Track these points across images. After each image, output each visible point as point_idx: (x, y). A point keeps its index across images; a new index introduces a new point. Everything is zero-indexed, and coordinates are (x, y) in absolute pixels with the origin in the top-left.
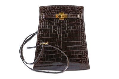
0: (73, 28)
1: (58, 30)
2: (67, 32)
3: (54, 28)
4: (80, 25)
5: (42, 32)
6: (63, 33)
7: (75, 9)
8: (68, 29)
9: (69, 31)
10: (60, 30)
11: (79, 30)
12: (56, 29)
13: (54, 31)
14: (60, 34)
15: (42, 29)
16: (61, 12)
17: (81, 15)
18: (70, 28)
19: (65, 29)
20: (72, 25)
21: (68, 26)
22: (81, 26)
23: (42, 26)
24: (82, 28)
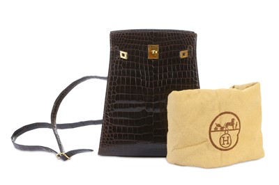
0: (175, 75)
1: (147, 79)
2: (164, 83)
3: (138, 75)
4: (189, 69)
5: (115, 84)
6: (156, 85)
7: (179, 38)
8: (165, 77)
9: (169, 82)
10: (151, 80)
11: (188, 80)
12: (143, 78)
13: (139, 81)
14: (151, 86)
15: (115, 78)
16: (152, 44)
17: (192, 50)
18: (170, 76)
19: (161, 78)
20: (174, 70)
21: (165, 71)
22: (192, 72)
23: (116, 72)
24: (192, 76)
